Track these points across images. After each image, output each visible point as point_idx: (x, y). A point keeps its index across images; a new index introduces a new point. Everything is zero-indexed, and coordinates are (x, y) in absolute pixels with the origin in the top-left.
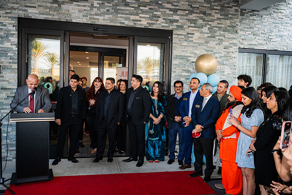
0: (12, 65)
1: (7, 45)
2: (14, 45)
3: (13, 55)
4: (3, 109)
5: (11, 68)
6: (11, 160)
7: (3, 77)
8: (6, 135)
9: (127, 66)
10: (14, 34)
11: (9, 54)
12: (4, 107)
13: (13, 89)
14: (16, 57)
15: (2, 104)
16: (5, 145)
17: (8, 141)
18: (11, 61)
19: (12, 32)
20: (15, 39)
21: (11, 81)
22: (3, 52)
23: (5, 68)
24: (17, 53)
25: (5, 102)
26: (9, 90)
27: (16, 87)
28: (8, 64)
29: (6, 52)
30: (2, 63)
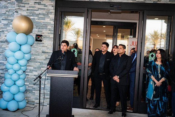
0: (49, 35)
1: (47, 20)
2: (52, 20)
3: (51, 27)
5: (49, 38)
6: (46, 106)
7: (43, 43)
8: (43, 86)
9: (137, 37)
10: (52, 12)
11: (48, 27)
12: (43, 66)
13: (49, 53)
14: (53, 29)
15: (41, 63)
16: (42, 93)
17: (45, 91)
18: (50, 32)
19: (51, 11)
20: (52, 16)
21: (48, 47)
22: (44, 26)
23: (46, 37)
24: (53, 26)
25: (44, 62)
26: (47, 54)
27: (52, 51)
28: (47, 35)
29: (46, 26)
30: (43, 33)
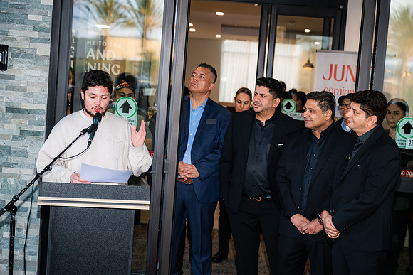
0: (33, 45)
3: (39, 18)
4: (8, 165)
5: (35, 57)
7: (12, 77)
11: (31, 17)
12: (12, 159)
13: (35, 112)
14: (48, 25)
15: (6, 150)
18: (36, 34)
21: (31, 89)
22: (16, 11)
23: (20, 54)
24: (50, 14)
25: (15, 145)
26: (25, 115)
27: (44, 107)
28: (26, 45)
29: (24, 11)
30: (12, 40)
